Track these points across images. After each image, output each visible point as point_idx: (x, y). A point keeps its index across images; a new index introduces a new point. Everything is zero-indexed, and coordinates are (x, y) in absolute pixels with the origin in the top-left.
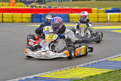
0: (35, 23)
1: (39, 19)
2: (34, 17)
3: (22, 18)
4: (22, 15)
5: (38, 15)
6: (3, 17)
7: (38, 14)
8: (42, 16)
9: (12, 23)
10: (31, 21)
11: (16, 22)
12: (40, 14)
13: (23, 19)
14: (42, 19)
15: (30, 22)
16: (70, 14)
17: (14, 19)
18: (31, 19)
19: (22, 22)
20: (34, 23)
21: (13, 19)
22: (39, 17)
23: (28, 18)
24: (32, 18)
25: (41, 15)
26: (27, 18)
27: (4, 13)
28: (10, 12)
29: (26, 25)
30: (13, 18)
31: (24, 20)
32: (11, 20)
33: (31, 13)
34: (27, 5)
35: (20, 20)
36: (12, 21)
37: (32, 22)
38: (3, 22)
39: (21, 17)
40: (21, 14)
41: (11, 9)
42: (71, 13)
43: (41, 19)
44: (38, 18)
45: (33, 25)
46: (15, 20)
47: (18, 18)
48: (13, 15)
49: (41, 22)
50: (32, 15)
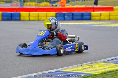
0: (59, 21)
1: (63, 17)
2: (58, 15)
3: (47, 16)
5: (62, 14)
6: (29, 16)
7: (62, 12)
8: (65, 15)
9: (38, 21)
11: (41, 20)
12: (64, 12)
14: (65, 17)
16: (93, 13)
17: (39, 17)
22: (63, 15)
24: (56, 16)
25: (64, 13)
26: (51, 16)
28: (36, 11)
30: (38, 16)
32: (36, 18)
33: (55, 11)
34: (52, 4)
35: (45, 18)
36: (38, 19)
38: (29, 20)
39: (45, 15)
40: (46, 12)
41: (37, 8)
42: (94, 11)
43: (64, 17)
44: (61, 16)
46: (40, 18)
47: (43, 16)
48: (38, 13)
49: (64, 20)
50: (56, 14)
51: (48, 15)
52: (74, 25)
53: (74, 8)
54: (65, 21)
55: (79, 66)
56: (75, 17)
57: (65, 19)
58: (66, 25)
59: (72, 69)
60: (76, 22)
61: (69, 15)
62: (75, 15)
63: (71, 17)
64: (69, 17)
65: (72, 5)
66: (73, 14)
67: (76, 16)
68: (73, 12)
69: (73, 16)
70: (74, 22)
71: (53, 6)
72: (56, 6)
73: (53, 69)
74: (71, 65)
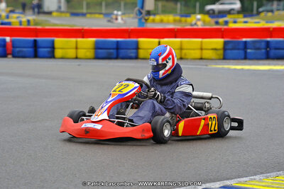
0: (232, 61)
1: (242, 52)
2: (230, 46)
3: (202, 49)
4: (201, 42)
5: (239, 43)
7: (239, 40)
8: (248, 46)
10: (222, 57)
11: (187, 59)
12: (244, 40)
13: (204, 51)
14: (249, 51)
15: (220, 59)
17: (184, 51)
18: (221, 52)
19: (201, 59)
20: (228, 61)
21: (181, 52)
22: (241, 46)
23: (215, 49)
24: (225, 49)
25: (246, 42)
26: (212, 49)
27: (163, 38)
28: (176, 37)
29: (209, 66)
30: (181, 49)
31: (207, 54)
33: (222, 38)
34: (215, 20)
35: (197, 54)
36: (179, 57)
37: (224, 58)
39: (199, 46)
40: (200, 40)
41: (178, 29)
43: (246, 52)
44: (239, 49)
45: (226, 66)
46: (185, 55)
47: (194, 49)
48: (181, 42)
49: (245, 58)
50: (225, 43)
51: (204, 47)
52: (269, 70)
53: (271, 29)
54: (247, 61)
55: (281, 175)
56: (273, 52)
57: (248, 56)
58: (248, 70)
59: (264, 184)
60: (275, 65)
61: (258, 45)
62: (272, 45)
63: (263, 51)
64: (258, 51)
65: (267, 22)
66: (268, 43)
67: (276, 49)
68: (269, 39)
69: (268, 49)
70: (269, 64)
71: (217, 23)
72: (226, 23)
73: (214, 182)
74: (262, 173)
